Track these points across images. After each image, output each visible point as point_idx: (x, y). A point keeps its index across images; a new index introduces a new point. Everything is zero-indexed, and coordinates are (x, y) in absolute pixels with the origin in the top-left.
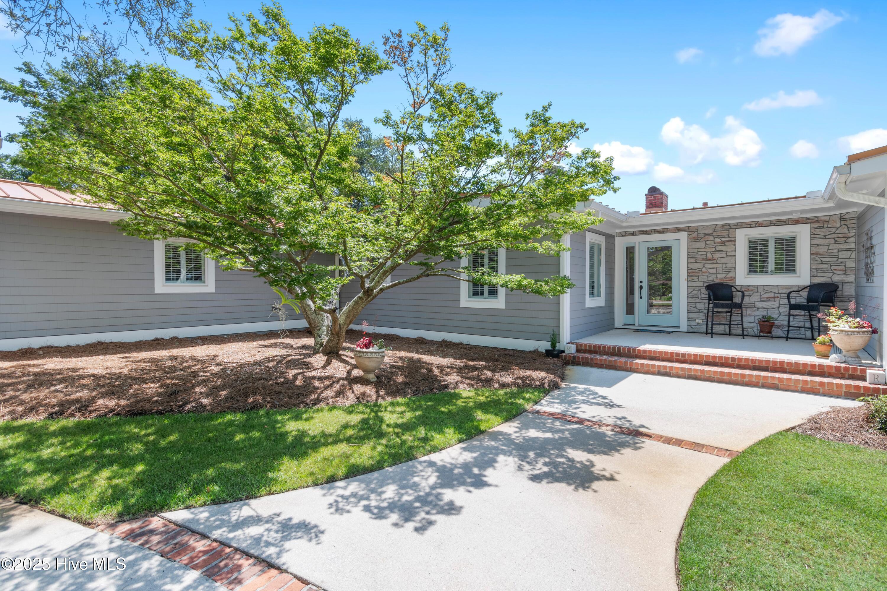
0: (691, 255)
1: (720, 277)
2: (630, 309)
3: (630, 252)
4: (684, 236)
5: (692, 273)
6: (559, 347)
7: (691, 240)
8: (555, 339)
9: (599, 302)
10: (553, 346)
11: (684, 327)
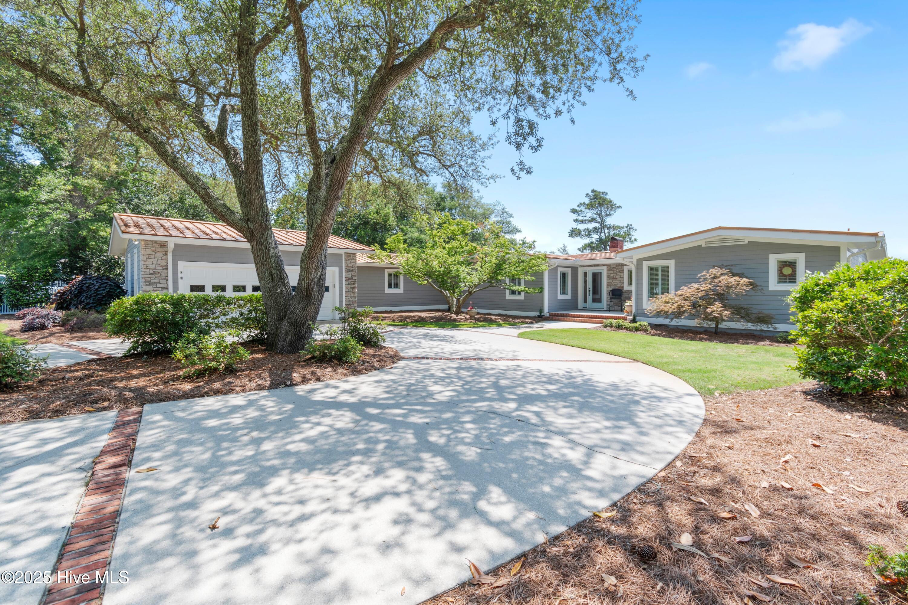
0: (608, 276)
1: (618, 286)
2: (585, 301)
3: (585, 274)
4: (605, 268)
5: (608, 284)
6: (542, 314)
7: (608, 270)
8: (541, 311)
9: (568, 297)
10: (541, 313)
11: (605, 309)
